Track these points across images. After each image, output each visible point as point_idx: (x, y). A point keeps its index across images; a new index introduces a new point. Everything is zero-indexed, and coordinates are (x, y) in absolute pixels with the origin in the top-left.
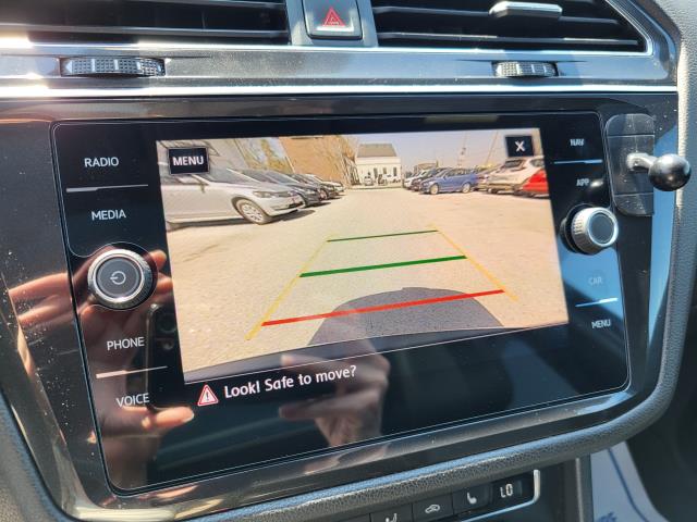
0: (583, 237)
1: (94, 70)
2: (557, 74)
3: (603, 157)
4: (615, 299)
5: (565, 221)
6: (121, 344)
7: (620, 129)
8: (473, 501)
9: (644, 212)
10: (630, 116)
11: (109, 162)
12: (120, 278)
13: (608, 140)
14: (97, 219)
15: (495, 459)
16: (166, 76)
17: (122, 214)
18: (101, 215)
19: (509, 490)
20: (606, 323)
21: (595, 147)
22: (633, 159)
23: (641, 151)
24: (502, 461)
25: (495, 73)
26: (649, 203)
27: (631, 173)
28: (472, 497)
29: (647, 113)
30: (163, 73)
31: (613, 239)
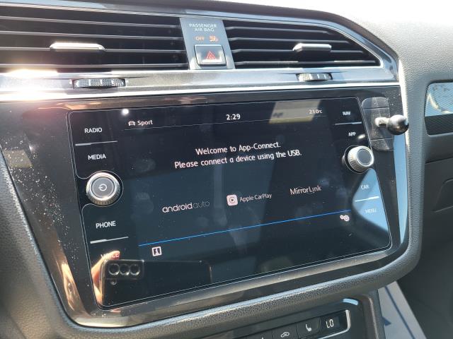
0: (354, 162)
1: (90, 85)
2: (332, 79)
3: (361, 120)
4: (378, 197)
5: (344, 157)
6: (103, 225)
7: (369, 106)
8: (310, 330)
9: (388, 149)
10: (375, 99)
11: (97, 130)
12: (104, 187)
13: (363, 112)
14: (91, 159)
16: (126, 87)
17: (104, 156)
18: (93, 157)
19: (331, 323)
20: (373, 211)
21: (357, 115)
22: (378, 121)
23: (382, 116)
25: (298, 79)
26: (391, 143)
27: (378, 128)
28: (308, 327)
29: (383, 96)
30: (125, 85)
31: (372, 162)
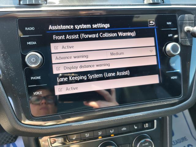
0: (169, 51)
1: (28, 3)
2: (163, 2)
3: (177, 28)
5: (164, 47)
6: (35, 78)
7: (183, 20)
8: (136, 128)
9: (189, 44)
10: (186, 15)
11: (32, 29)
12: (34, 60)
13: (179, 23)
14: (29, 44)
15: (139, 115)
16: (48, 5)
17: (35, 43)
18: (30, 43)
19: (147, 125)
20: (175, 77)
21: (175, 24)
22: (186, 28)
23: (189, 26)
24: (141, 116)
25: (144, 2)
26: (191, 42)
27: (186, 32)
28: (136, 126)
29: (192, 14)
30: (47, 4)
31: (179, 52)
